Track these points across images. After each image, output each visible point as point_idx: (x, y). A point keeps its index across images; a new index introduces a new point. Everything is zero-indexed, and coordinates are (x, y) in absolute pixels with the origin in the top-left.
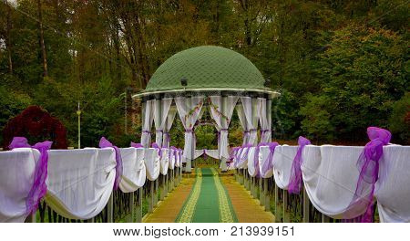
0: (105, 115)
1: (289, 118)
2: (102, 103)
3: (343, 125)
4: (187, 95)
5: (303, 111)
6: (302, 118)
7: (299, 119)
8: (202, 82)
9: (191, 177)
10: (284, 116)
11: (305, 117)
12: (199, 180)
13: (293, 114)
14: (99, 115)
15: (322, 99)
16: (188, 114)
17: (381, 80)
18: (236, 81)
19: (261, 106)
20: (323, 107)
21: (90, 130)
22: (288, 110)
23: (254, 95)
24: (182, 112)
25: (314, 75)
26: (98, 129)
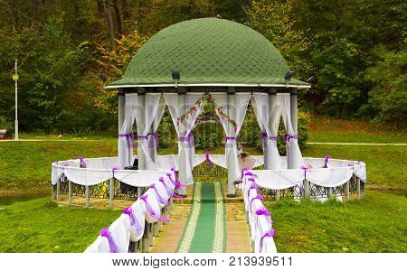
0: (55, 77)
1: (350, 84)
2: (50, 57)
5: (372, 74)
7: (366, 88)
9: (186, 202)
10: (342, 81)
11: (375, 84)
12: (197, 207)
13: (356, 78)
14: (46, 77)
21: (32, 101)
22: (348, 72)
26: (44, 98)
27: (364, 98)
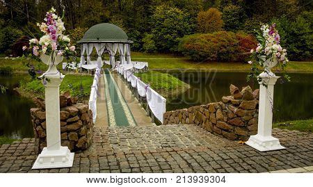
3: (161, 46)
4: (100, 43)
5: (143, 40)
6: (143, 43)
8: (104, 38)
13: (140, 41)
15: (151, 35)
16: (100, 50)
17: (175, 29)
18: (117, 38)
19: (126, 47)
20: (152, 39)
23: (124, 43)
24: (97, 49)
25: (149, 25)
27: (142, 46)
